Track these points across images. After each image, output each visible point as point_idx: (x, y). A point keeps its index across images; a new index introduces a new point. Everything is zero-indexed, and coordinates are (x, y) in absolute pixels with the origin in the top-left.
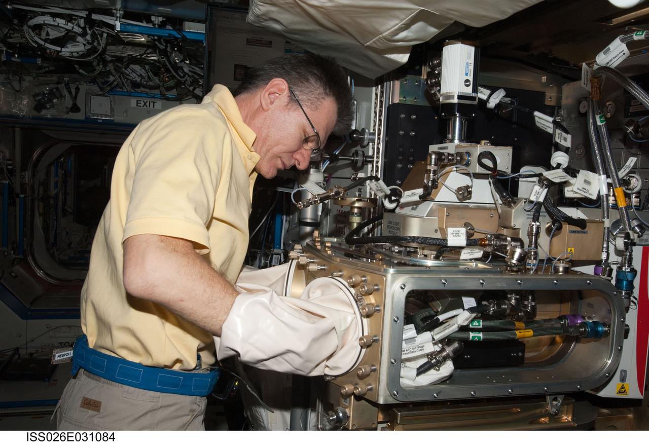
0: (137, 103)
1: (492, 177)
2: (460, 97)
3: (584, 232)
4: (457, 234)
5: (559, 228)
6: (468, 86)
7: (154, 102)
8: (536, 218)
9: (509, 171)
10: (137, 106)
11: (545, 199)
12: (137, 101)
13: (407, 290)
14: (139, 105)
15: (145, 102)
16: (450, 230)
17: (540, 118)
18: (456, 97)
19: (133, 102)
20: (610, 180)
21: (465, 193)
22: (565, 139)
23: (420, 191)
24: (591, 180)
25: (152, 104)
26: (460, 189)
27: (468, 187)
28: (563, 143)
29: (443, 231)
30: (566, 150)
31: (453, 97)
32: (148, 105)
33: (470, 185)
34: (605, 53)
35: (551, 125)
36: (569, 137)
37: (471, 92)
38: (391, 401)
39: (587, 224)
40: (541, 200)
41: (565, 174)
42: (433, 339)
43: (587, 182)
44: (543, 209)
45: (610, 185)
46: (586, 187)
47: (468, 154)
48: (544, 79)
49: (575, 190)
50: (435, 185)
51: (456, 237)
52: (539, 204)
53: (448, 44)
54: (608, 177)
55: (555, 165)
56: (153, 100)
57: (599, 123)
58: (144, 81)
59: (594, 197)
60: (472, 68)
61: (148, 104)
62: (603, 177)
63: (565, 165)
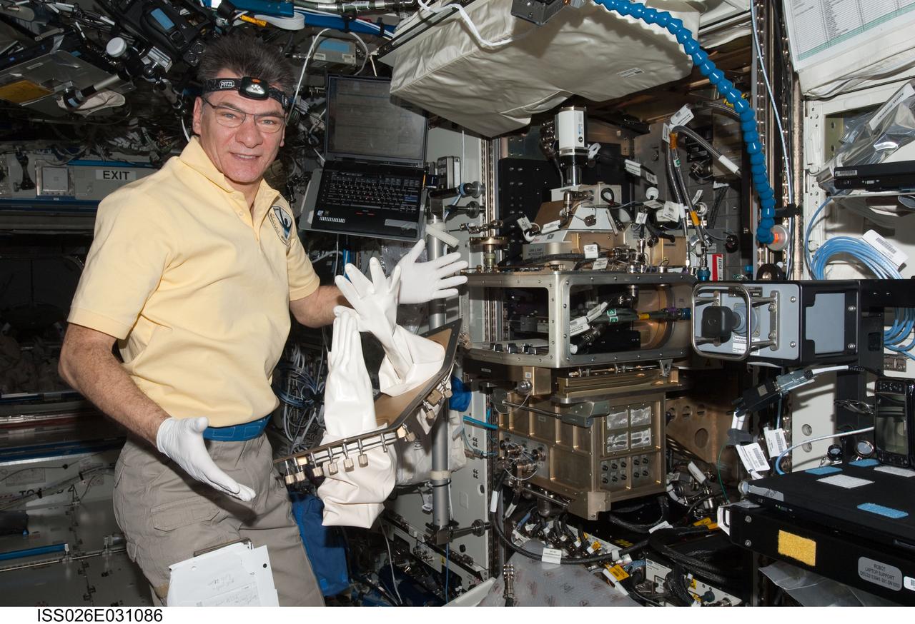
0: (104, 174)
1: (609, 207)
2: (577, 150)
3: (673, 245)
4: (591, 249)
5: (657, 241)
6: (581, 141)
7: (126, 173)
8: (642, 236)
9: (620, 202)
10: (104, 178)
11: (646, 222)
12: (104, 172)
13: (570, 285)
14: (106, 176)
15: (115, 172)
16: (586, 247)
17: (630, 164)
18: (573, 150)
19: (99, 173)
20: (687, 208)
21: (591, 220)
22: (653, 179)
23: (558, 222)
24: (674, 209)
25: (123, 175)
26: (587, 218)
27: (593, 216)
28: (652, 181)
29: (582, 248)
30: (656, 186)
31: (571, 151)
32: (119, 177)
33: (594, 214)
34: (677, 116)
35: (639, 170)
36: (655, 177)
37: (583, 146)
38: (566, 365)
39: (676, 239)
40: (644, 222)
41: (658, 203)
42: (588, 320)
43: (671, 210)
44: (645, 228)
45: (686, 211)
46: (671, 213)
47: (592, 192)
48: (619, 133)
49: (664, 215)
50: (571, 215)
51: (591, 252)
52: (642, 226)
53: (564, 110)
54: (685, 204)
55: (649, 198)
56: (126, 169)
57: (676, 166)
58: (135, 146)
59: (677, 221)
60: (583, 128)
61: (118, 175)
62: (682, 205)
63: (656, 197)
